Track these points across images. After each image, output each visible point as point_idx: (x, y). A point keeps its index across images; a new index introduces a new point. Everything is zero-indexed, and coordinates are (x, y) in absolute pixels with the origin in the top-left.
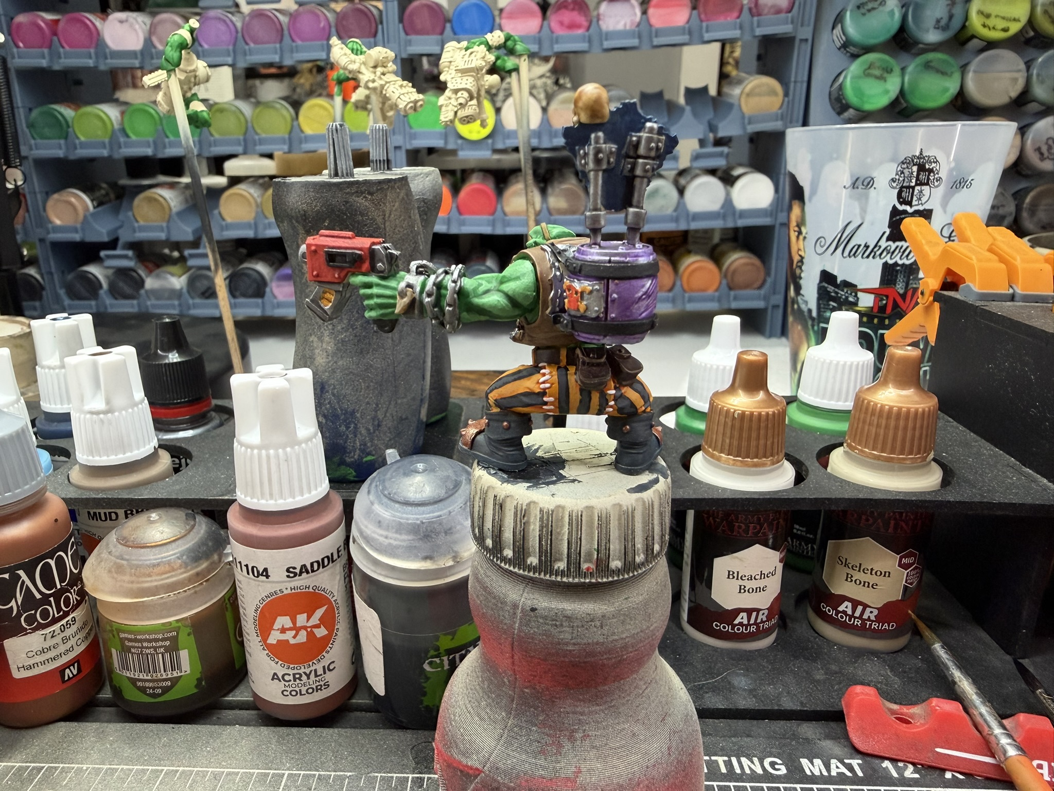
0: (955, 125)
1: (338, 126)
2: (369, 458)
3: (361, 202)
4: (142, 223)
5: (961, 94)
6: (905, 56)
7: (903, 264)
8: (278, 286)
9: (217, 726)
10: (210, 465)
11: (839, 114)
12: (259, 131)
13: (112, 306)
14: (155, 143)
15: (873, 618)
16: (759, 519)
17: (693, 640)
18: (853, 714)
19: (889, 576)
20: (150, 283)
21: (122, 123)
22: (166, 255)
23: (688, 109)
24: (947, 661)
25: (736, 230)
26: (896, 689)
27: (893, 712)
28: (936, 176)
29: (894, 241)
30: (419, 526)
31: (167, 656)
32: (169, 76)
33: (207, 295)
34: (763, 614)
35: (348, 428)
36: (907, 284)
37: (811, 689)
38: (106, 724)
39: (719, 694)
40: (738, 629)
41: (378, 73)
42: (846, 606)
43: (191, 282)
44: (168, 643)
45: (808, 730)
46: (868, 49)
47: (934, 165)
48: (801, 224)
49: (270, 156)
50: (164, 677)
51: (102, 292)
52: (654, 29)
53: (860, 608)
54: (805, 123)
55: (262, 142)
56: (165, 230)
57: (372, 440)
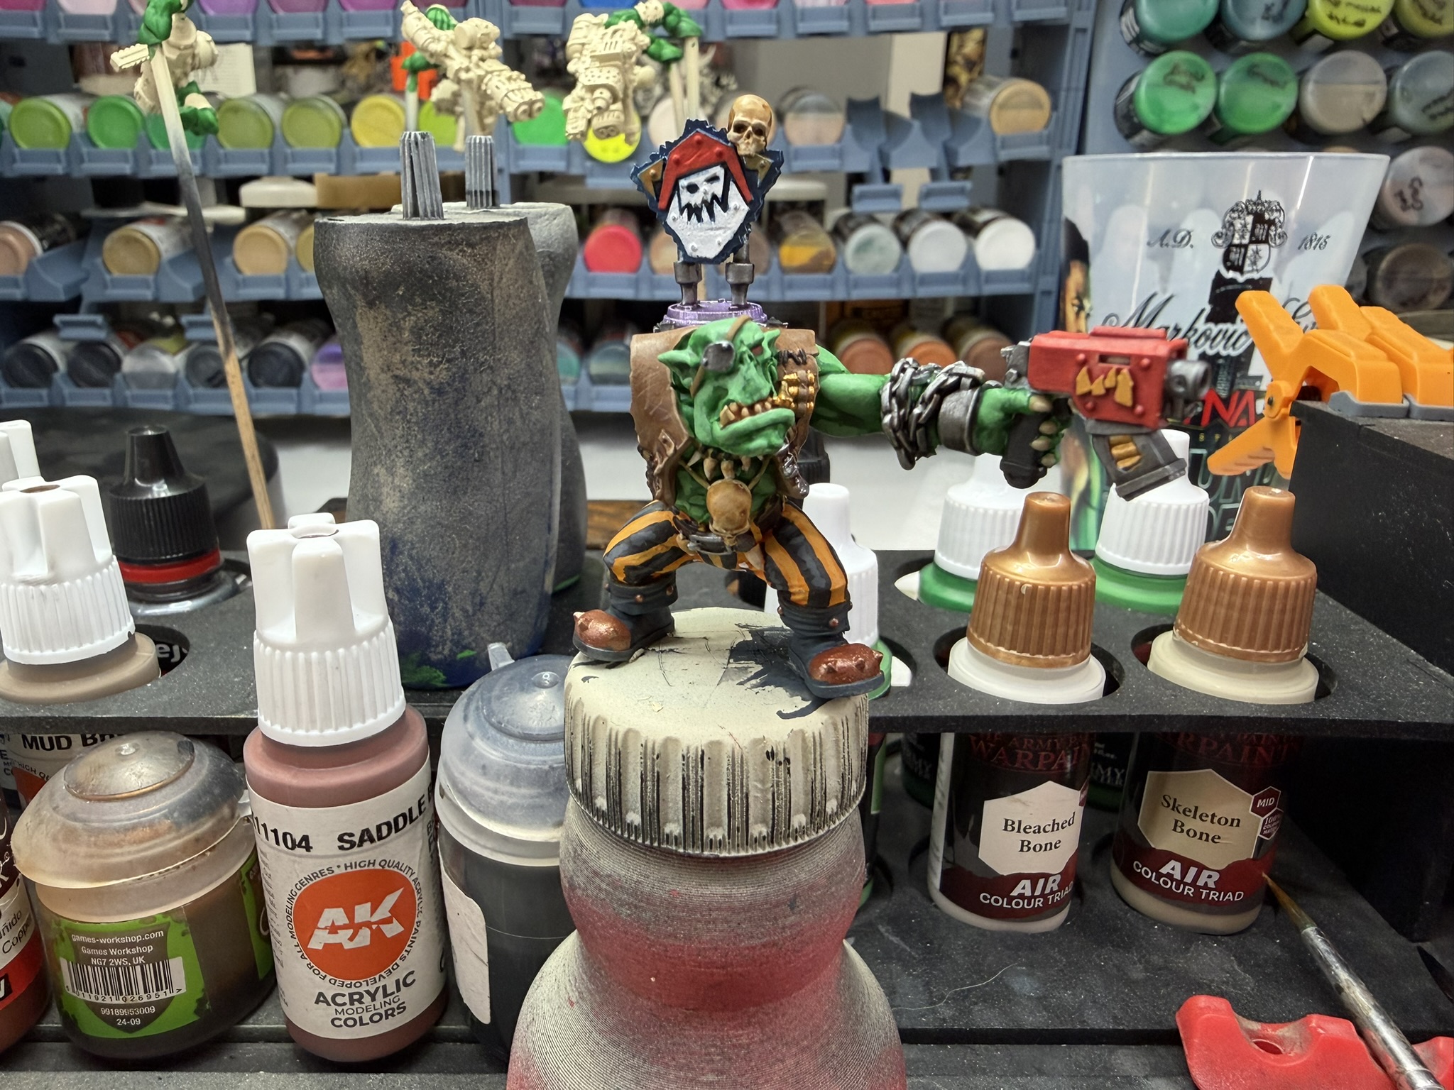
0: (1305, 157)
1: (419, 137)
2: (467, 653)
3: (457, 258)
4: (116, 274)
5: (1297, 113)
6: (1220, 58)
7: (1228, 357)
8: (322, 371)
9: (229, 1074)
10: (218, 660)
11: (1128, 137)
12: (291, 140)
13: (72, 397)
14: (135, 155)
15: (1211, 885)
16: (1054, 744)
17: (949, 918)
18: (1196, 1041)
19: (1238, 825)
20: (129, 364)
21: (85, 125)
22: (153, 321)
23: (917, 124)
24: (1326, 955)
25: (976, 300)
26: (1249, 993)
27: (1252, 1034)
28: (1279, 230)
29: (1217, 322)
30: (547, 773)
31: (149, 968)
32: (152, 54)
33: (216, 381)
34: (1054, 881)
35: (433, 608)
36: (1232, 384)
37: (1127, 995)
38: (51, 1075)
39: (993, 1006)
40: (1017, 904)
41: (475, 58)
42: (1172, 868)
43: (192, 364)
44: (150, 949)
45: (1126, 1060)
46: (1169, 46)
47: (1276, 214)
48: (1083, 294)
49: (309, 179)
50: (145, 1000)
51: (57, 376)
52: (870, 7)
53: (1193, 871)
54: (1080, 150)
55: (295, 157)
56: (152, 285)
57: (470, 626)
